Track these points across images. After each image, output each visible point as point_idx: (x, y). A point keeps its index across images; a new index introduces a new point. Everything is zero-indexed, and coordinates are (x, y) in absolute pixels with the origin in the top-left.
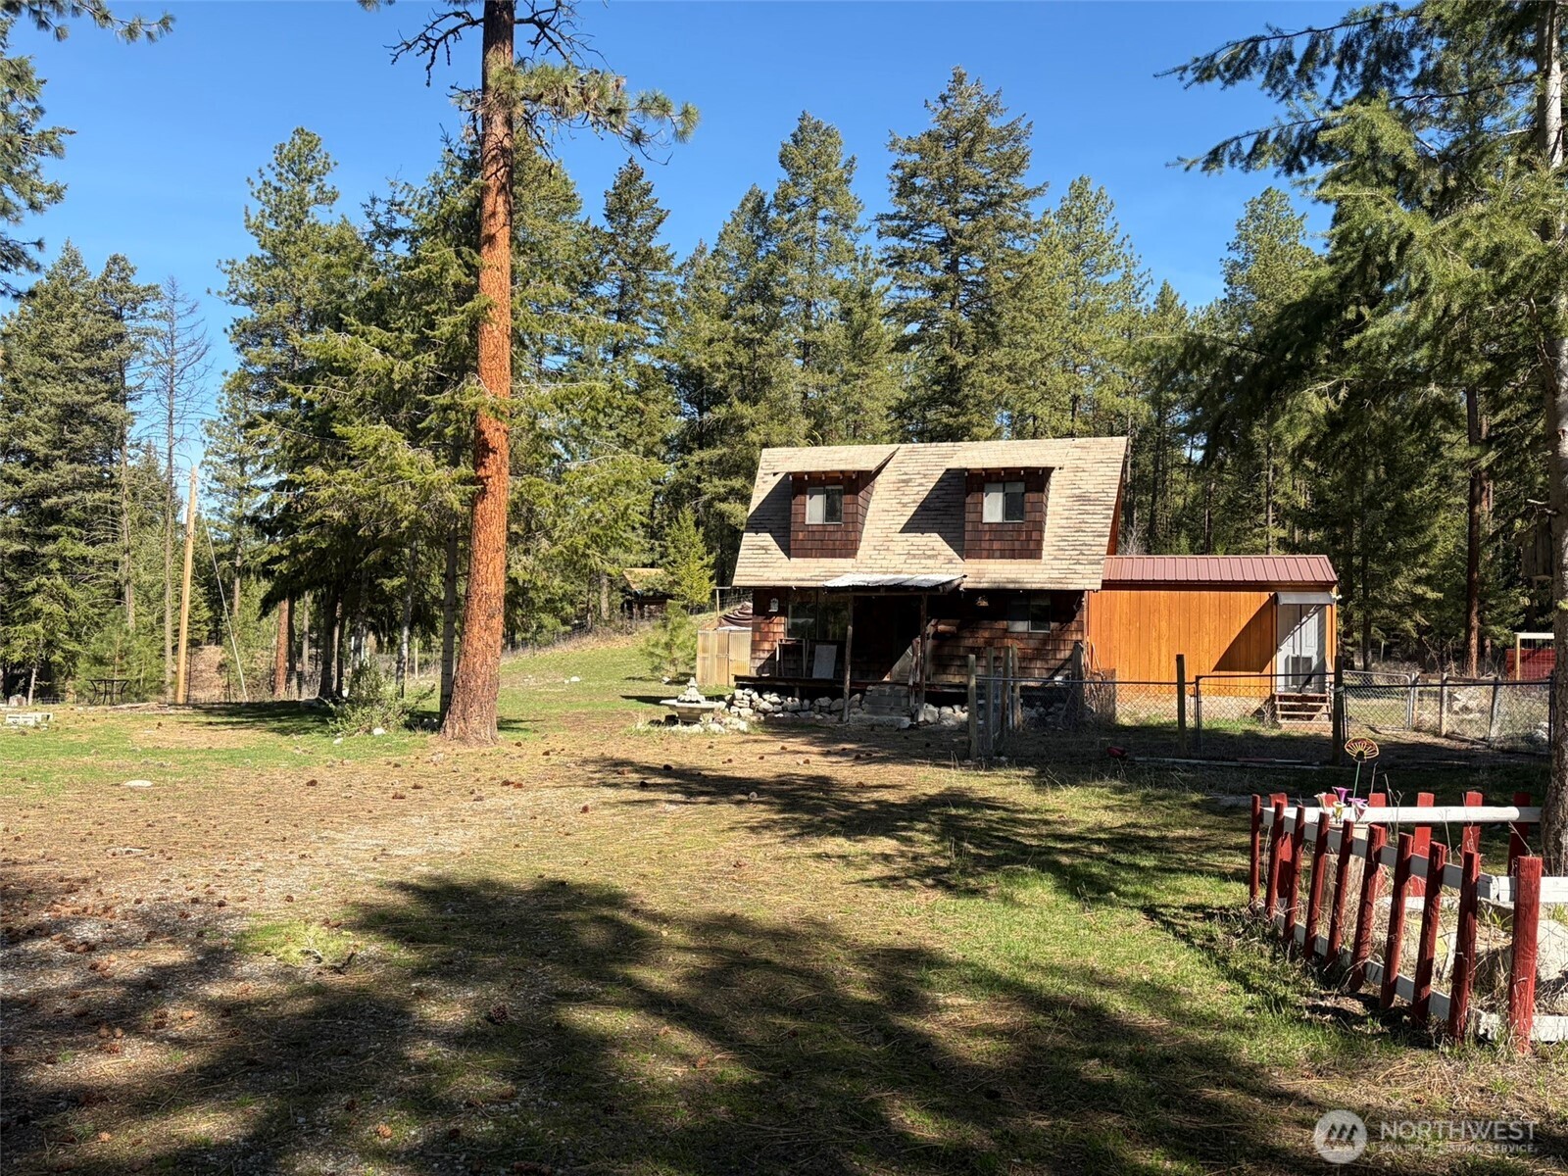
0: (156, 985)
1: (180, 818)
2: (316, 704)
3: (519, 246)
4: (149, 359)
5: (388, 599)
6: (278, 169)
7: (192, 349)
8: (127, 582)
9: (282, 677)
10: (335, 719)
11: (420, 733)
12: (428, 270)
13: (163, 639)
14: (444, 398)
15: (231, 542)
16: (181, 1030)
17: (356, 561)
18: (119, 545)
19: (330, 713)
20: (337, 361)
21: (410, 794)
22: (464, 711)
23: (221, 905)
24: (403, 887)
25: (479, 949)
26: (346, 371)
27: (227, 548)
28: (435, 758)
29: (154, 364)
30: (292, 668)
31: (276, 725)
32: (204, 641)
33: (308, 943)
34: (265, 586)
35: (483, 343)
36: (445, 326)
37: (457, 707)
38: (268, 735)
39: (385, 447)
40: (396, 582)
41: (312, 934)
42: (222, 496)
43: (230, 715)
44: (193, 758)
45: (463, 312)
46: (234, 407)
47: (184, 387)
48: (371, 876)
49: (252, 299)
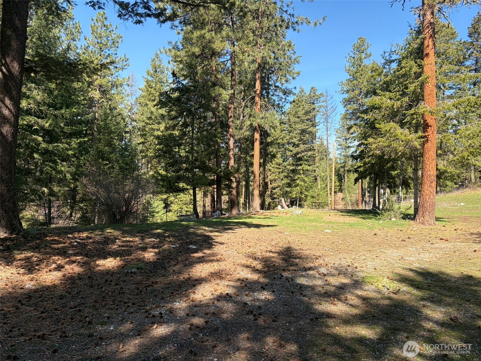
0: (342, 288)
1: (340, 242)
2: (372, 210)
3: (437, 54)
4: (321, 114)
5: (393, 178)
6: (354, 51)
7: (332, 109)
8: (318, 176)
9: (360, 202)
10: (379, 215)
11: (407, 220)
12: (405, 70)
13: (327, 191)
14: (412, 111)
15: (343, 163)
16: (352, 302)
17: (383, 166)
18: (316, 165)
19: (378, 213)
20: (376, 105)
21: (407, 240)
22: (423, 214)
23: (356, 268)
24: (411, 270)
25: (443, 295)
26: (379, 108)
27: (343, 165)
28: (414, 229)
29: (323, 115)
30: (363, 199)
31: (361, 216)
32: (338, 191)
33: (384, 284)
34: (356, 175)
35: (425, 90)
36: (412, 88)
37: (420, 213)
38: (360, 219)
39: (393, 129)
40: (396, 172)
41: (385, 281)
42: (341, 150)
43: (348, 213)
44: (340, 225)
45: (418, 82)
46: (343, 124)
47: (330, 120)
48: (400, 265)
49: (348, 91)
